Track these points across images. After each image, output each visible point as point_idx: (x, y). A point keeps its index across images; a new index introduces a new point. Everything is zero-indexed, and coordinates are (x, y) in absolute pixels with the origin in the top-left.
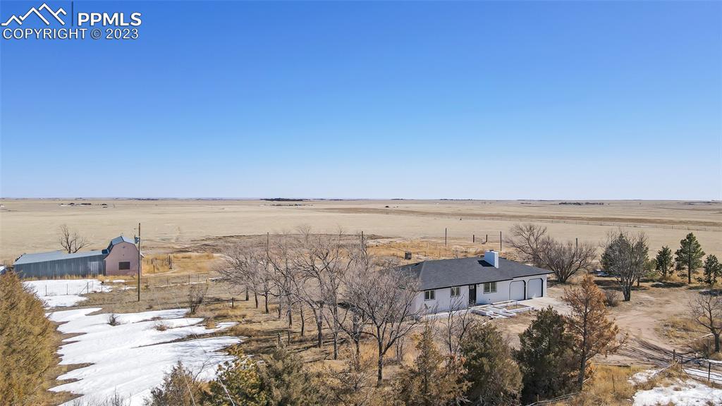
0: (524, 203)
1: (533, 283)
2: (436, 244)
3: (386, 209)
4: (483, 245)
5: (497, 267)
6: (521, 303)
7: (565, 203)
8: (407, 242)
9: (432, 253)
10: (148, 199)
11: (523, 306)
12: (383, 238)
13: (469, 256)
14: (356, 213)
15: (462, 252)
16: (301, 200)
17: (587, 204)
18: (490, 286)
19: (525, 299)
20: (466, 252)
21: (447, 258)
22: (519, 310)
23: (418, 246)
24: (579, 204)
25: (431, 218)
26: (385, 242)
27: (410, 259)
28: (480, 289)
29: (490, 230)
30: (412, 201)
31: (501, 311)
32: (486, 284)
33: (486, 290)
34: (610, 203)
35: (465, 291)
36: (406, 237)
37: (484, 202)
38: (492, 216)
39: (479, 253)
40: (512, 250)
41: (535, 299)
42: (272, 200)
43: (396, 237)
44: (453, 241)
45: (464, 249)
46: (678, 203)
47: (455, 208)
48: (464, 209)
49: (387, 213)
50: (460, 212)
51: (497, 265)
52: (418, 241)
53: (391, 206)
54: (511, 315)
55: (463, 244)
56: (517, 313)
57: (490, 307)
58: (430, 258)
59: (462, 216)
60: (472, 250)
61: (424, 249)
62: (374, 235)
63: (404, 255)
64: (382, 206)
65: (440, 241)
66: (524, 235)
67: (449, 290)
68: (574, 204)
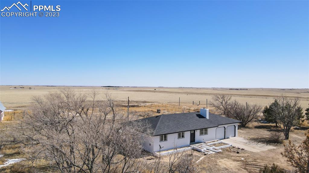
0: (214, 89)
1: (230, 128)
2: (174, 105)
3: (155, 90)
4: (198, 106)
5: (208, 119)
6: (223, 141)
7: (232, 89)
8: (160, 104)
9: (172, 110)
10: (52, 86)
11: (225, 144)
12: (149, 102)
13: (191, 111)
14: (141, 92)
15: (187, 109)
16: (119, 87)
17: (241, 89)
18: (204, 131)
19: (225, 138)
20: (189, 109)
21: (180, 113)
22: (223, 147)
23: (166, 107)
24: (238, 89)
25: (174, 94)
26: (149, 105)
27: (159, 113)
28: (198, 133)
29: (201, 99)
30: (167, 88)
31: (211, 148)
32: (201, 130)
33: (201, 134)
34: (250, 89)
35: (188, 135)
36: (161, 102)
37: (198, 88)
38: (202, 94)
39: (196, 110)
40: (213, 108)
41: (231, 138)
42: (106, 87)
43: (156, 102)
44: (183, 104)
45: (188, 108)
46: (278, 89)
47: (185, 91)
48: (188, 91)
49: (155, 92)
50: (187, 92)
51: (208, 117)
52: (165, 104)
53: (157, 90)
54: (218, 151)
55: (187, 105)
56: (222, 149)
57: (204, 145)
58: (170, 113)
59: (188, 93)
60: (192, 109)
61: (168, 108)
62: (145, 101)
63: (156, 111)
64: (153, 90)
65: (177, 104)
66: (220, 100)
67: (177, 135)
68: (236, 89)
